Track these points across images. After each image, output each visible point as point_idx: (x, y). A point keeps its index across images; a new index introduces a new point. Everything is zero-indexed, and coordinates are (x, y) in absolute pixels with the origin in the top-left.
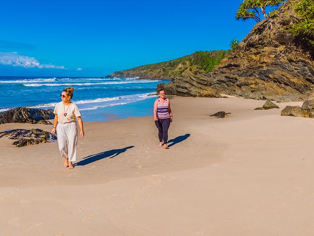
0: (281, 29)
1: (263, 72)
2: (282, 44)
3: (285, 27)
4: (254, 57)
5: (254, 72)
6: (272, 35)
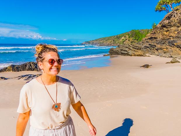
1: (171, 42)
4: (165, 33)
5: (166, 42)
6: (176, 20)
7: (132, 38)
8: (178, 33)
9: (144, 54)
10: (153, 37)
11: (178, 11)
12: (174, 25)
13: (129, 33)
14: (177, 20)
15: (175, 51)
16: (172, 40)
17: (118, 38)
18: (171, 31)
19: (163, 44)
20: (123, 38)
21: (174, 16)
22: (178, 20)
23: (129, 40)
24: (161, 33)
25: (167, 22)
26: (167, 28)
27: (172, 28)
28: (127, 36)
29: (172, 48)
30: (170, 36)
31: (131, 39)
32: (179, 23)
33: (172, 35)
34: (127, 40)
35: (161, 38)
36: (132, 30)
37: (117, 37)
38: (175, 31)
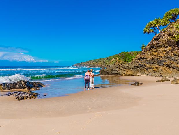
0: (169, 38)
1: (160, 62)
2: (170, 46)
3: (171, 37)
4: (154, 53)
5: (155, 62)
7: (122, 60)
8: (166, 53)
9: (134, 74)
13: (119, 55)
14: (165, 41)
15: (165, 70)
16: (161, 59)
20: (113, 60)
21: (162, 37)
23: (119, 62)
24: (150, 54)
25: (155, 43)
27: (161, 49)
28: (117, 58)
33: (161, 55)
35: (150, 58)
36: (122, 52)
37: (107, 59)
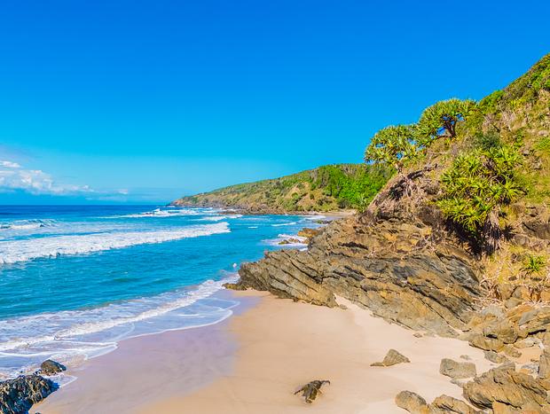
0: (427, 200)
2: (428, 224)
3: (431, 197)
5: (387, 267)
6: (413, 206)
7: (322, 190)
8: (418, 244)
9: (329, 300)
10: (357, 242)
11: (417, 182)
12: (410, 220)
13: (313, 175)
14: (416, 206)
15: (409, 304)
16: (402, 264)
17: (282, 186)
18: (401, 234)
19: (381, 271)
20: (295, 190)
21: (409, 194)
22: (420, 208)
23: (312, 197)
24: (376, 236)
25: (390, 205)
26: (391, 222)
27: (405, 226)
28: (307, 185)
29: (402, 294)
30: (399, 251)
31: (319, 193)
32: (420, 216)
33: (404, 249)
34: (305, 195)
35: (376, 250)
36: (321, 168)
37: (278, 184)
38: (412, 236)
